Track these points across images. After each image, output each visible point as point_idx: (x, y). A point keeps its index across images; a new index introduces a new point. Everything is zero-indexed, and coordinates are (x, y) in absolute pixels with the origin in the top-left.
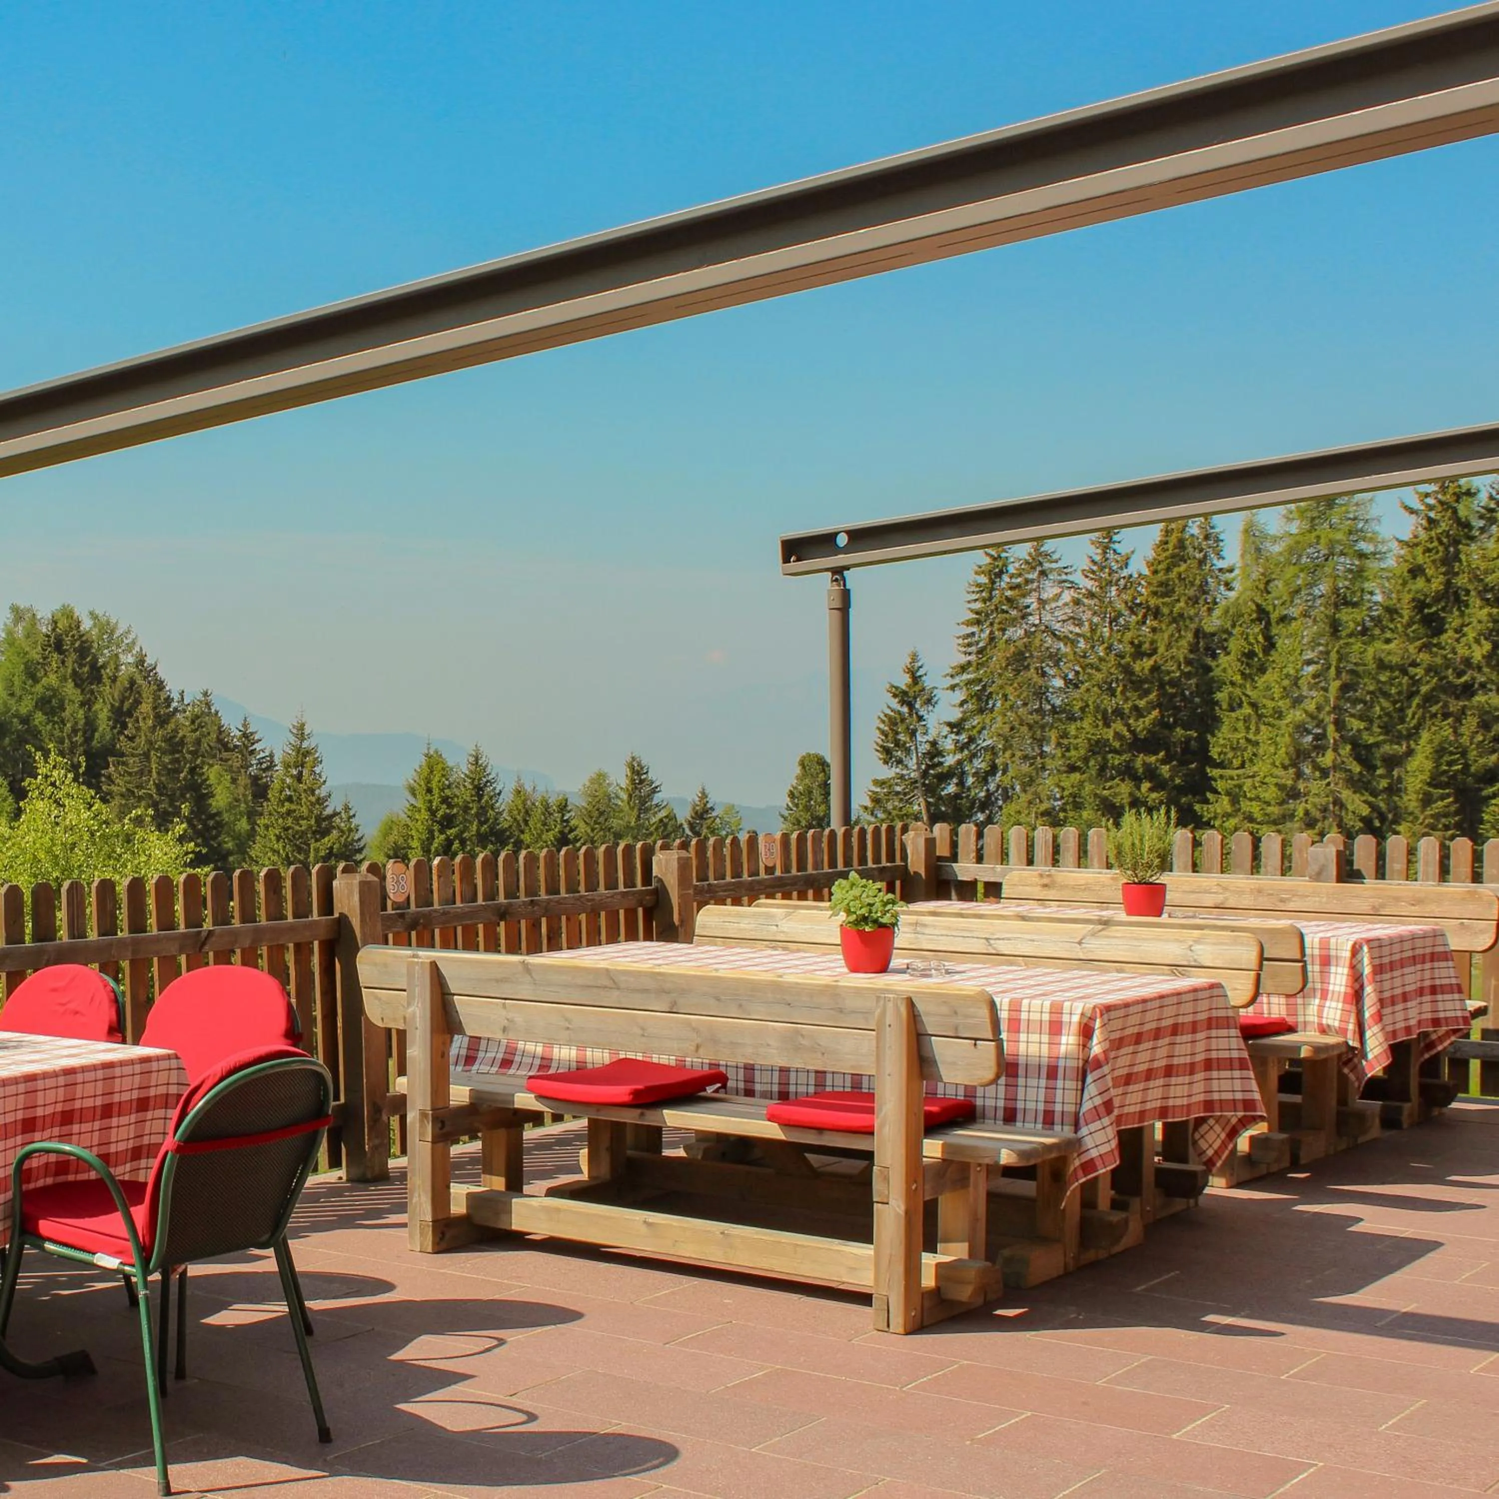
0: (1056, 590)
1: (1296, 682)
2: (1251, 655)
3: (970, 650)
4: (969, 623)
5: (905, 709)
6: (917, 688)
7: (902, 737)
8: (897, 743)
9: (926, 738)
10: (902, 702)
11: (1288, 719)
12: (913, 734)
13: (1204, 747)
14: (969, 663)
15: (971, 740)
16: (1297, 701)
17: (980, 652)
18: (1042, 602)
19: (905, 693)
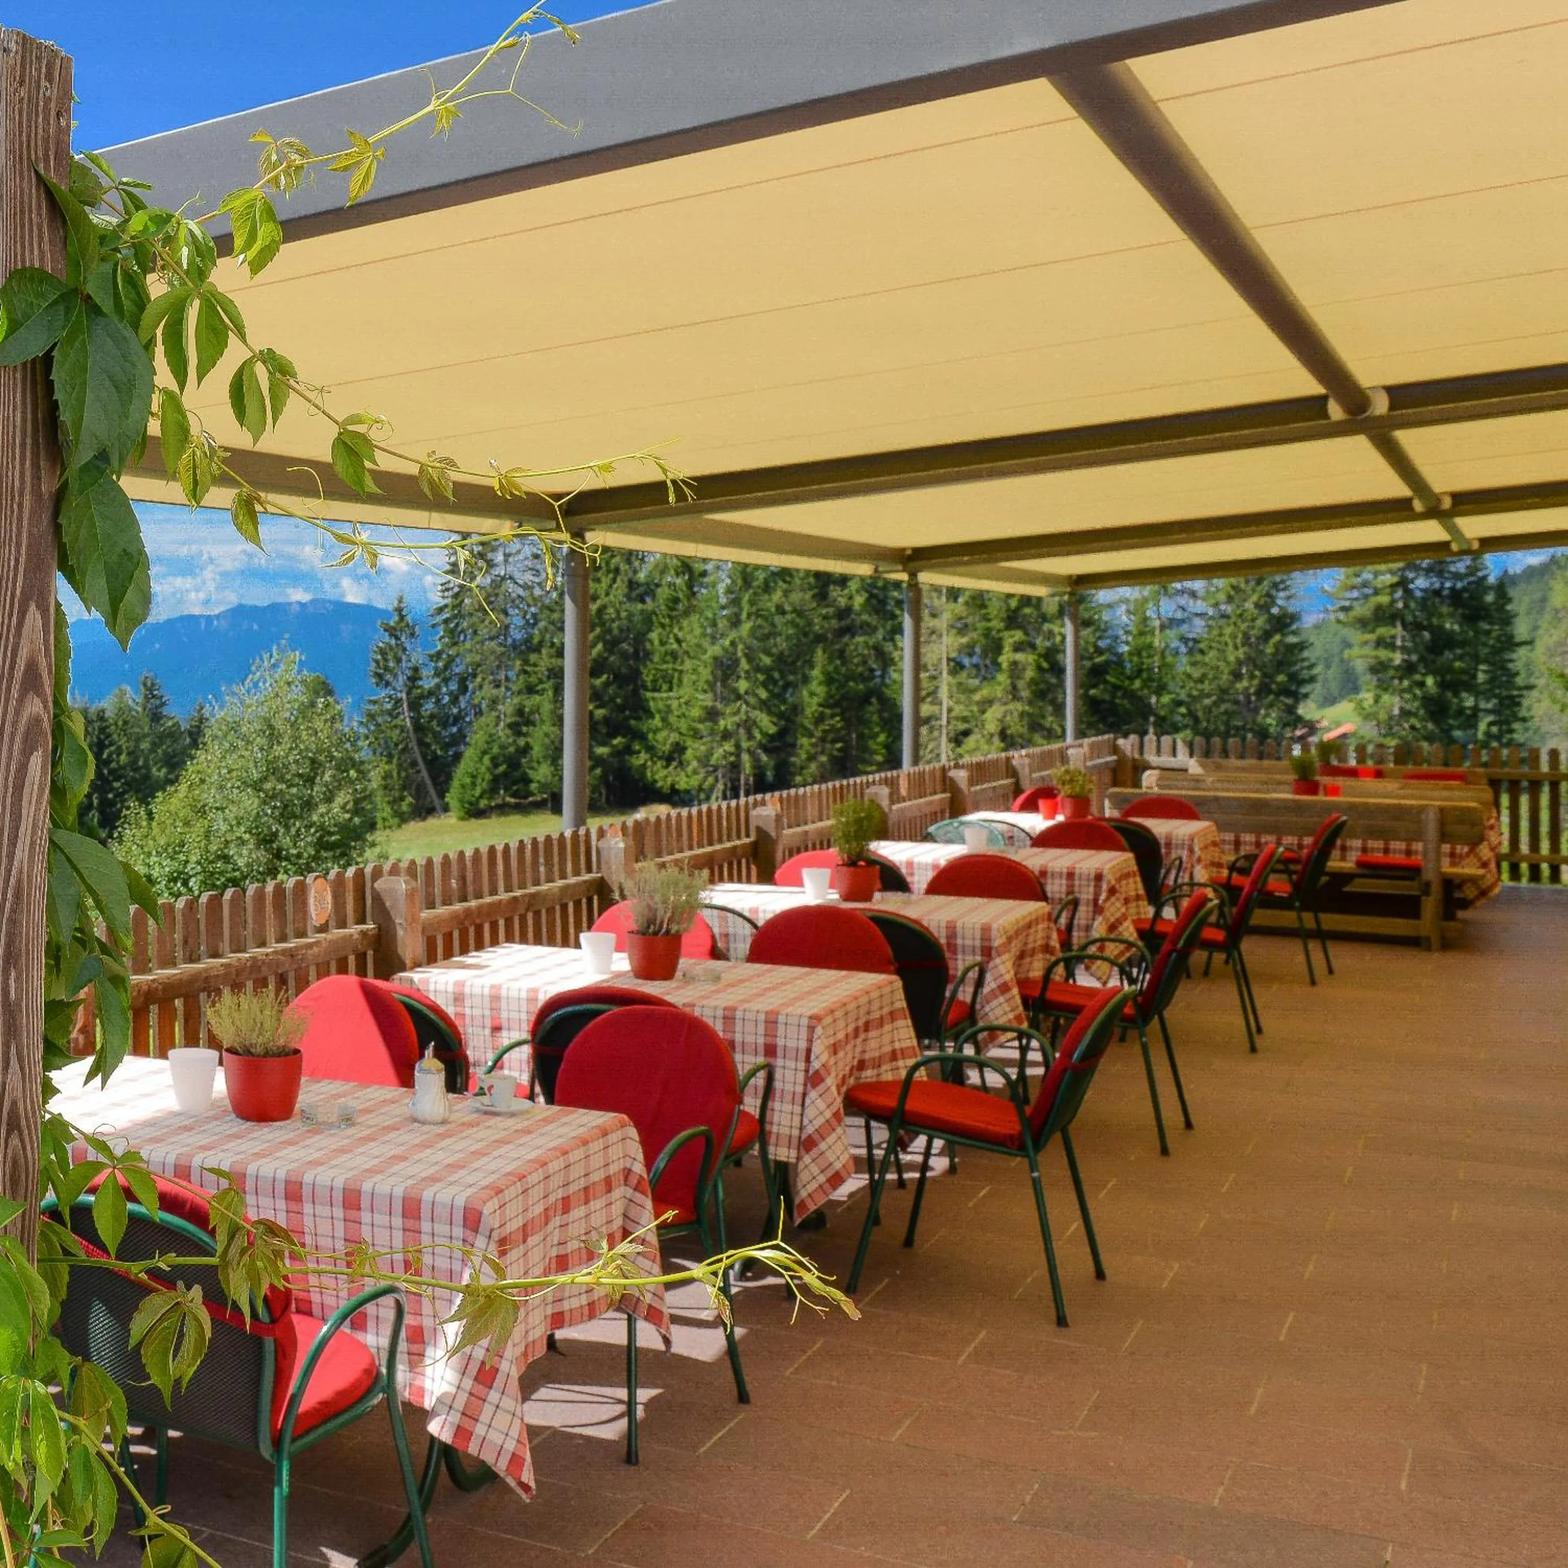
0: (518, 546)
1: (714, 624)
2: (676, 600)
3: (446, 594)
4: (447, 572)
5: (393, 642)
6: (403, 624)
7: (391, 664)
8: (386, 668)
9: (410, 665)
10: (391, 635)
11: (710, 653)
12: (399, 661)
13: (637, 673)
14: (446, 606)
15: (446, 667)
16: (714, 639)
17: (456, 596)
18: (507, 556)
19: (394, 628)
